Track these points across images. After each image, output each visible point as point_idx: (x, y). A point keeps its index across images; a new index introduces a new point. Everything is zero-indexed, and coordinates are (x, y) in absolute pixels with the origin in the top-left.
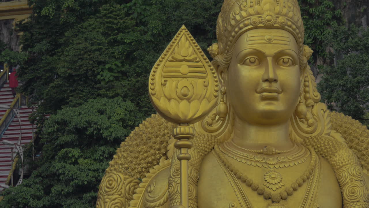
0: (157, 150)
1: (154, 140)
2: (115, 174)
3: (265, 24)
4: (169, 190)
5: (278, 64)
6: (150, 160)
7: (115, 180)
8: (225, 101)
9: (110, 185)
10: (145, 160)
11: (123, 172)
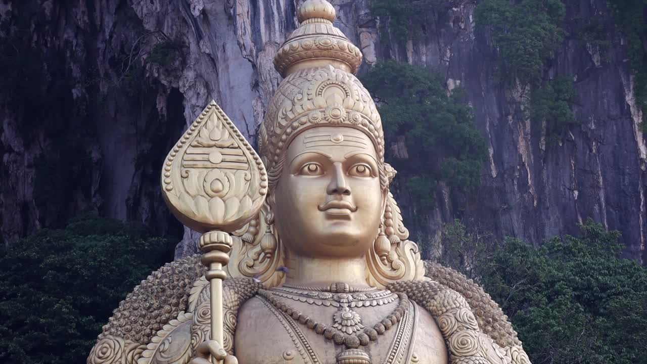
0: (174, 306)
1: (168, 292)
2: (111, 339)
3: (329, 120)
4: (193, 341)
5: (349, 173)
6: (164, 318)
7: (110, 346)
8: (272, 233)
9: (104, 353)
10: (156, 319)
11: (123, 335)
